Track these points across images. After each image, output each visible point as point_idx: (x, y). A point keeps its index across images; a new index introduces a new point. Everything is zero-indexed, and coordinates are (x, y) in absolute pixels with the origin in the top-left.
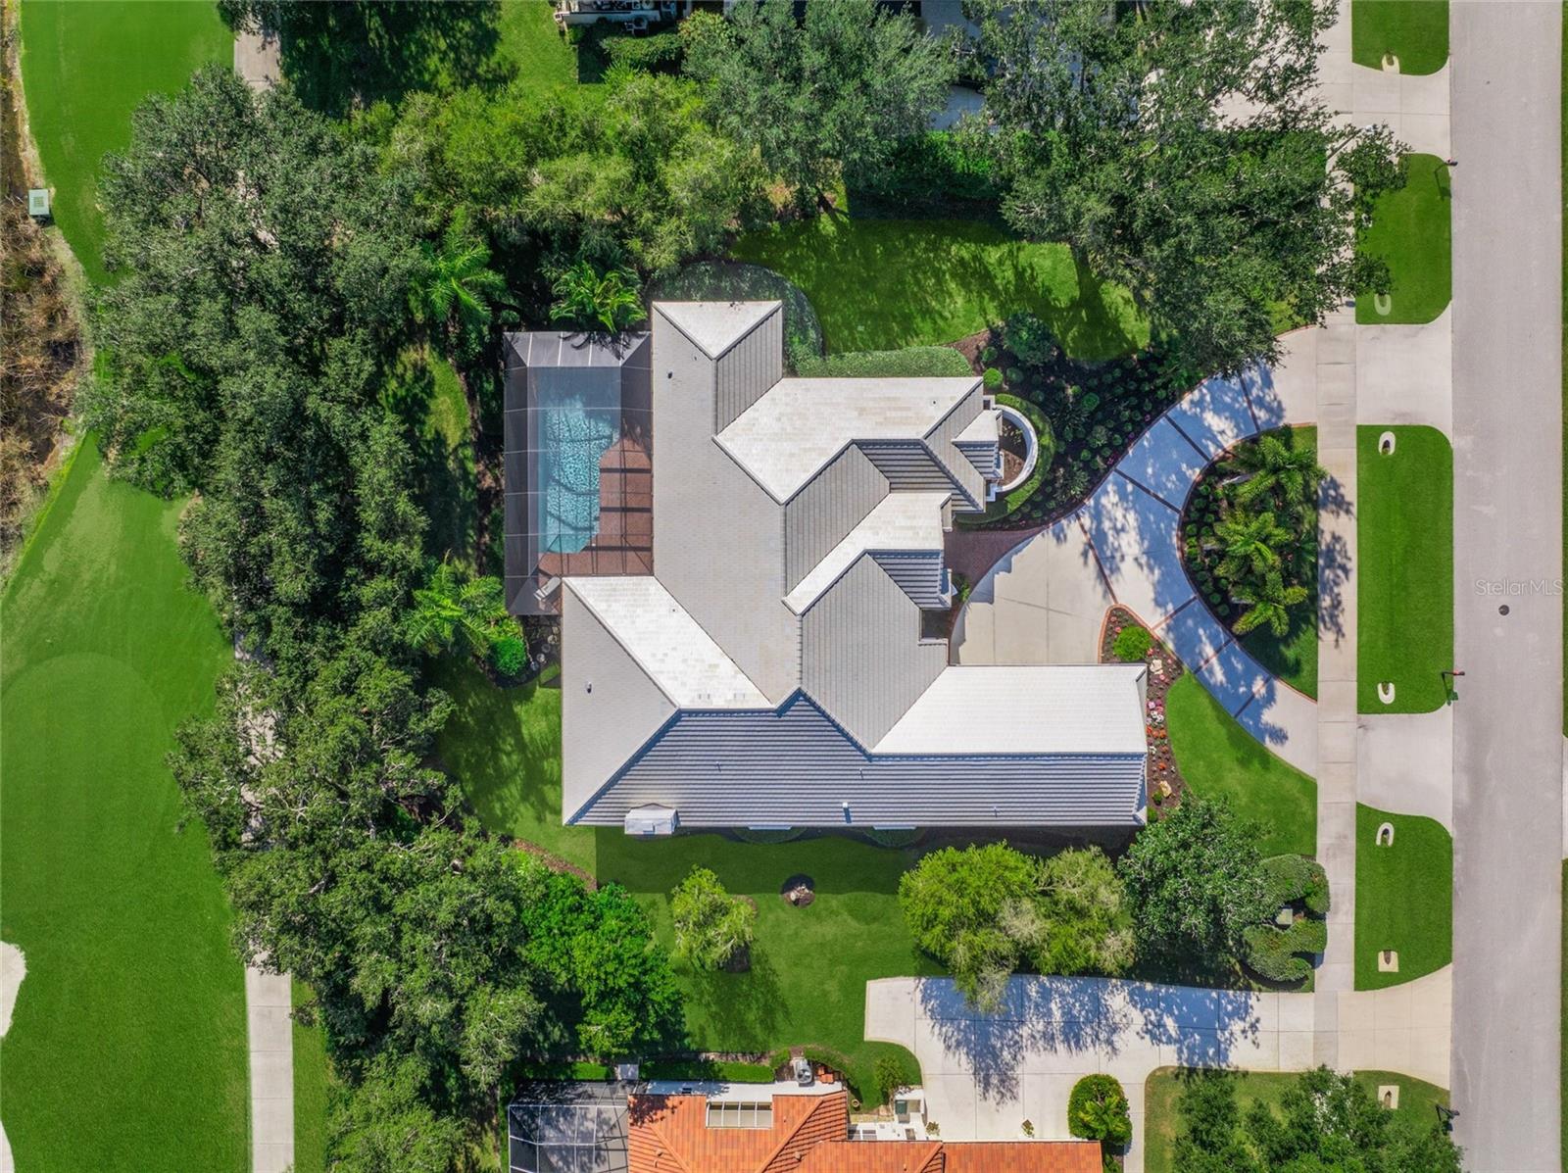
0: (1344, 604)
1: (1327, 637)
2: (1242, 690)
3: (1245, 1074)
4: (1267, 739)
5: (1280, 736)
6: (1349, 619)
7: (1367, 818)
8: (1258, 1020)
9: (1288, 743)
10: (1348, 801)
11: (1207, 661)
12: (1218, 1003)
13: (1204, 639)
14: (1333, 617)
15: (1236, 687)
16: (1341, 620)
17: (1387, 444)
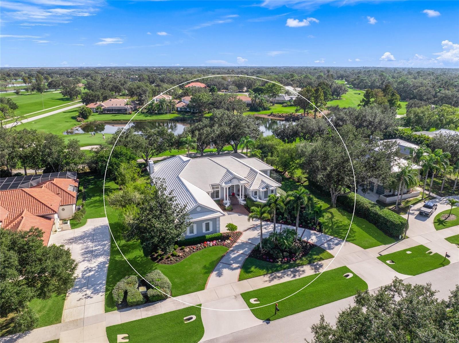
0: (281, 279)
1: (266, 278)
2: (232, 262)
3: (64, 299)
4: (217, 272)
5: (220, 275)
6: (276, 282)
7: (196, 310)
8: (91, 298)
9: (218, 278)
10: (201, 301)
11: (237, 252)
12: (101, 283)
13: (244, 250)
14: (275, 278)
15: (232, 260)
16: (275, 280)
17: (348, 276)
